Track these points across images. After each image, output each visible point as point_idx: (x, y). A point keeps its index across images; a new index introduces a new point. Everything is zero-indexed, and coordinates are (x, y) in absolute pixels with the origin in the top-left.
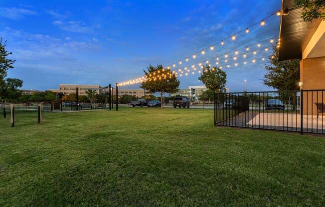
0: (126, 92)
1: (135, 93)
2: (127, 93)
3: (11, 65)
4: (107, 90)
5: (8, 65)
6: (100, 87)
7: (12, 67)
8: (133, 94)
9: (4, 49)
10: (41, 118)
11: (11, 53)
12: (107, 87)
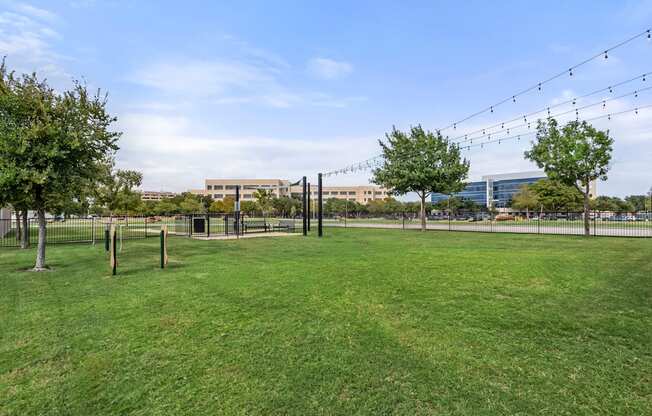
0: (333, 193)
1: (354, 193)
2: (336, 193)
3: (115, 143)
4: (299, 190)
5: (109, 144)
6: (281, 184)
7: (116, 148)
8: (348, 197)
9: (103, 111)
10: (165, 255)
11: (115, 120)
12: (297, 184)
